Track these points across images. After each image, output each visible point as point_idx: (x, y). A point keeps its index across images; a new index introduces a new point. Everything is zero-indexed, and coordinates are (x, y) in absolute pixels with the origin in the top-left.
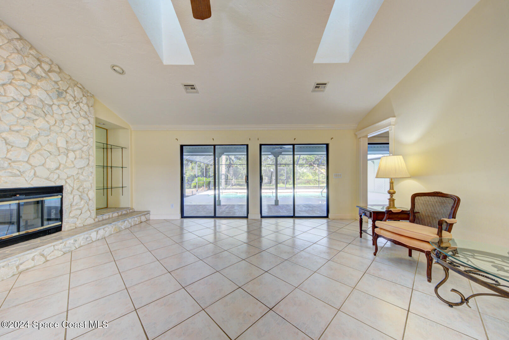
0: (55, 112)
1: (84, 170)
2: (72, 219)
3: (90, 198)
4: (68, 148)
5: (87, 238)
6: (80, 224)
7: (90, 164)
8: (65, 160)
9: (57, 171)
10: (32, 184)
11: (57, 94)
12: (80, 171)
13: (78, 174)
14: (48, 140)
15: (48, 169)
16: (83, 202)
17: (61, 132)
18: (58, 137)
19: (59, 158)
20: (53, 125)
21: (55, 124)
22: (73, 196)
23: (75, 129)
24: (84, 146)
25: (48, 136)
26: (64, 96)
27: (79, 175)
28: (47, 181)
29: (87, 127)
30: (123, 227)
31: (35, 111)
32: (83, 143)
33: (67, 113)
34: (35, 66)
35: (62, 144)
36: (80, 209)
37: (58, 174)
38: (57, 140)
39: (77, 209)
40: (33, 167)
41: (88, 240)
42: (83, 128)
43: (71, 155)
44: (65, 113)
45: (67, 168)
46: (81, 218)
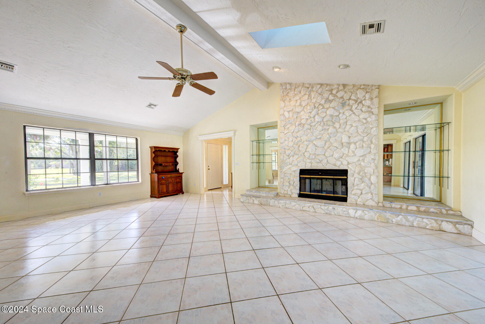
0: (341, 118)
1: (366, 157)
2: (353, 196)
3: (373, 183)
4: (350, 142)
5: (344, 211)
6: (360, 202)
7: (372, 151)
8: (347, 151)
9: (340, 159)
10: (326, 168)
11: (342, 105)
12: (361, 159)
13: (359, 160)
14: (336, 139)
15: (335, 158)
16: (363, 185)
17: (345, 131)
18: (342, 135)
19: (342, 150)
20: (339, 128)
21: (340, 127)
22: (354, 178)
23: (355, 125)
24: (364, 137)
25: (335, 136)
26: (347, 104)
27: (360, 162)
28: (333, 166)
29: (368, 119)
30: (394, 220)
31: (327, 124)
32: (362, 135)
33: (350, 115)
34: (328, 96)
35: (345, 139)
36: (361, 190)
37: (341, 162)
38: (342, 138)
39: (357, 189)
40: (327, 157)
41: (345, 213)
42: (364, 121)
43: (352, 146)
44: (348, 116)
45: (348, 157)
46: (362, 197)
